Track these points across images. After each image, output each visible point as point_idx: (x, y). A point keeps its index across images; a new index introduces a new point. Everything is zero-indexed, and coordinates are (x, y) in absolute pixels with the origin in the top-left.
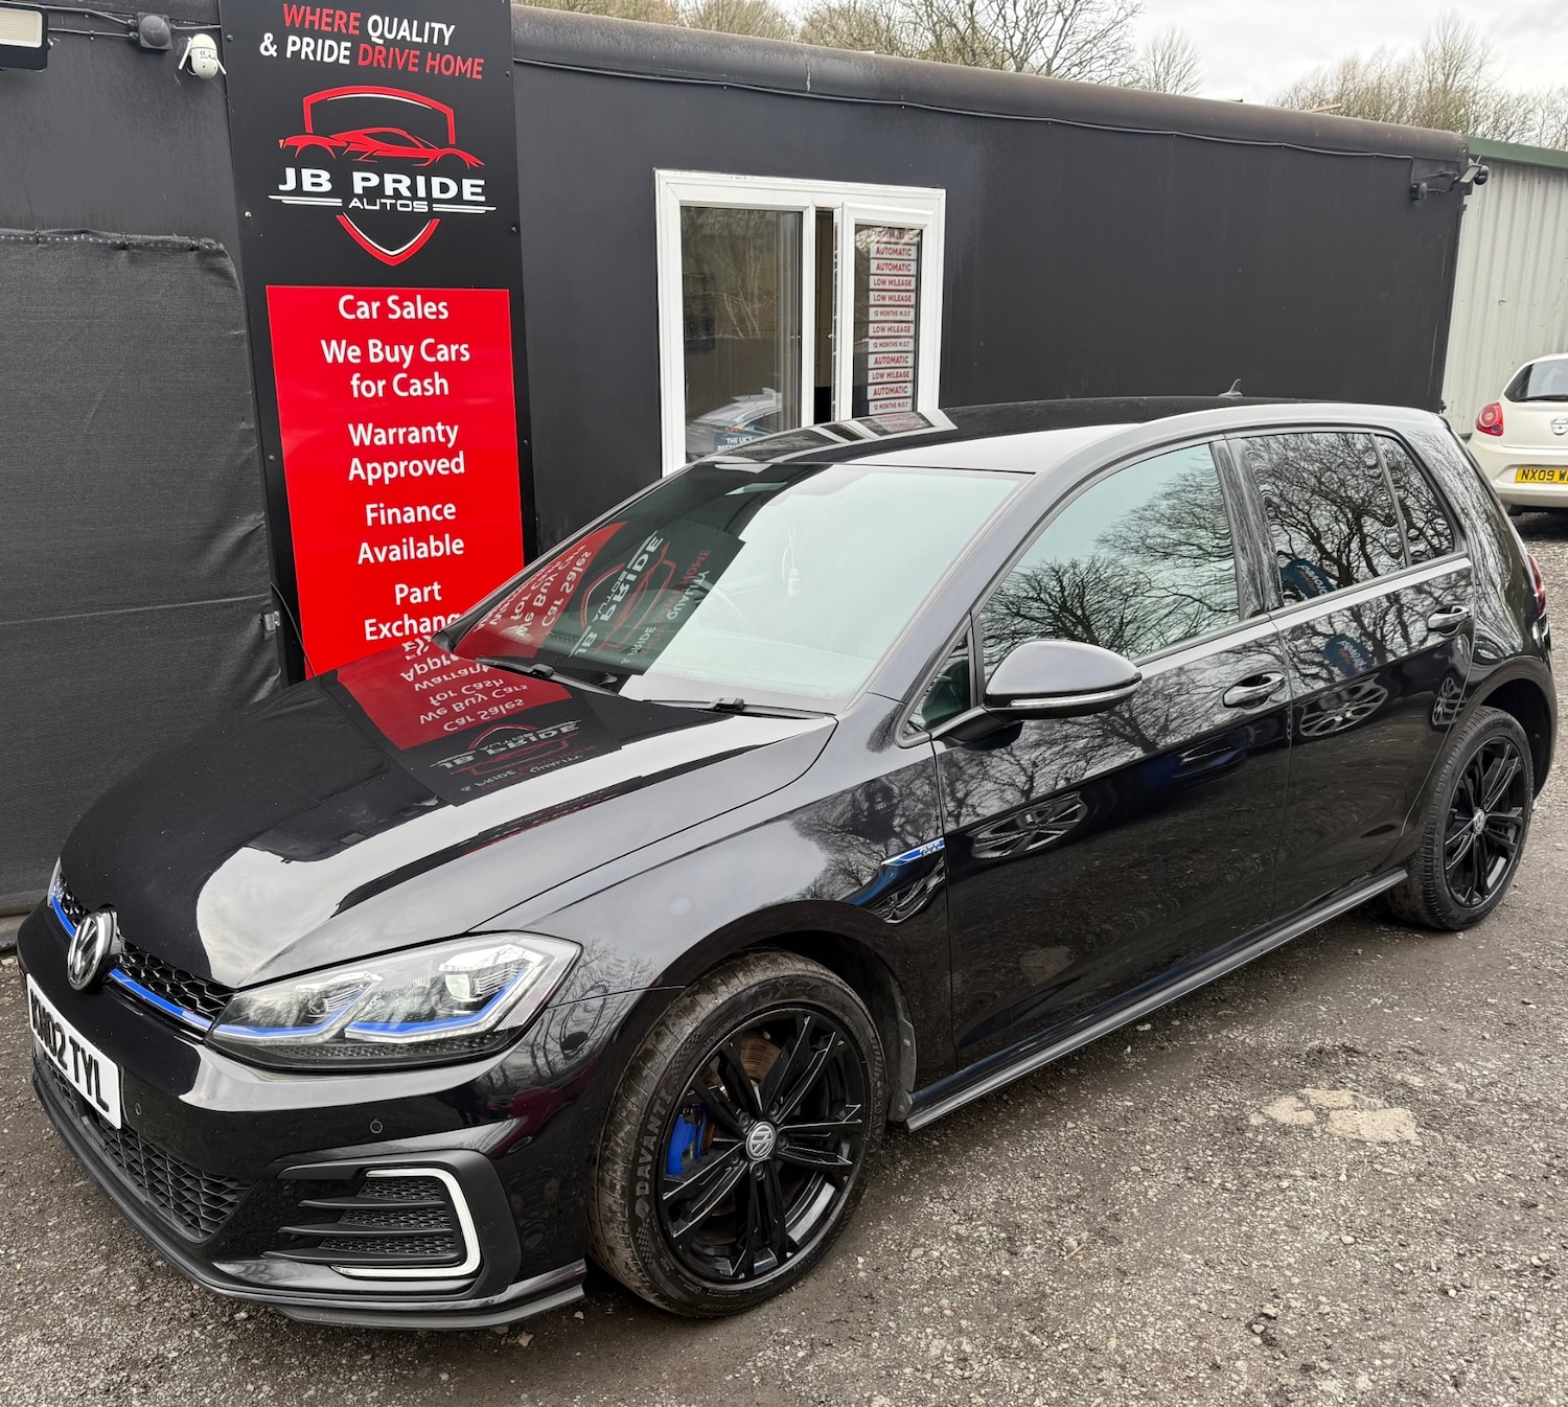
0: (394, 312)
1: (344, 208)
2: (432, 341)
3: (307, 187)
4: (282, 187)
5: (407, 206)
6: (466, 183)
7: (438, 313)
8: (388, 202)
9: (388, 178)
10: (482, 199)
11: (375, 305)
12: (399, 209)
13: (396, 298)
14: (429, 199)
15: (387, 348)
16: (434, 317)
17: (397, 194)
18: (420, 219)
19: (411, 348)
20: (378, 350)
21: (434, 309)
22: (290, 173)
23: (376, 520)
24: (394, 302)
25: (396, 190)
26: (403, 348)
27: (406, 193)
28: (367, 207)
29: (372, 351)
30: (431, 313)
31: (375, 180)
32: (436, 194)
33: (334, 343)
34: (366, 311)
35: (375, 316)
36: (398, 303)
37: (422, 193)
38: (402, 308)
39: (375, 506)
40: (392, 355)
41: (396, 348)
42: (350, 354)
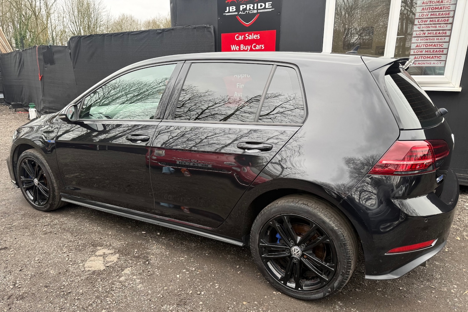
0: (247, 38)
1: (238, 14)
2: (255, 44)
3: (231, 11)
4: (226, 12)
5: (252, 12)
6: (267, 4)
7: (257, 37)
8: (248, 11)
9: (248, 5)
10: (271, 7)
11: (243, 36)
12: (250, 13)
13: (248, 34)
14: (257, 9)
15: (245, 46)
16: (256, 38)
17: (250, 9)
18: (255, 14)
19: (250, 46)
20: (243, 47)
21: (256, 36)
22: (228, 8)
23: (239, 87)
24: (247, 35)
25: (250, 8)
26: (248, 46)
27: (252, 8)
28: (243, 13)
29: (241, 47)
30: (255, 37)
31: (245, 6)
32: (259, 8)
33: (233, 46)
34: (241, 38)
35: (243, 39)
36: (248, 36)
37: (256, 8)
38: (249, 37)
39: (239, 84)
40: (246, 48)
41: (247, 46)
42: (237, 48)
